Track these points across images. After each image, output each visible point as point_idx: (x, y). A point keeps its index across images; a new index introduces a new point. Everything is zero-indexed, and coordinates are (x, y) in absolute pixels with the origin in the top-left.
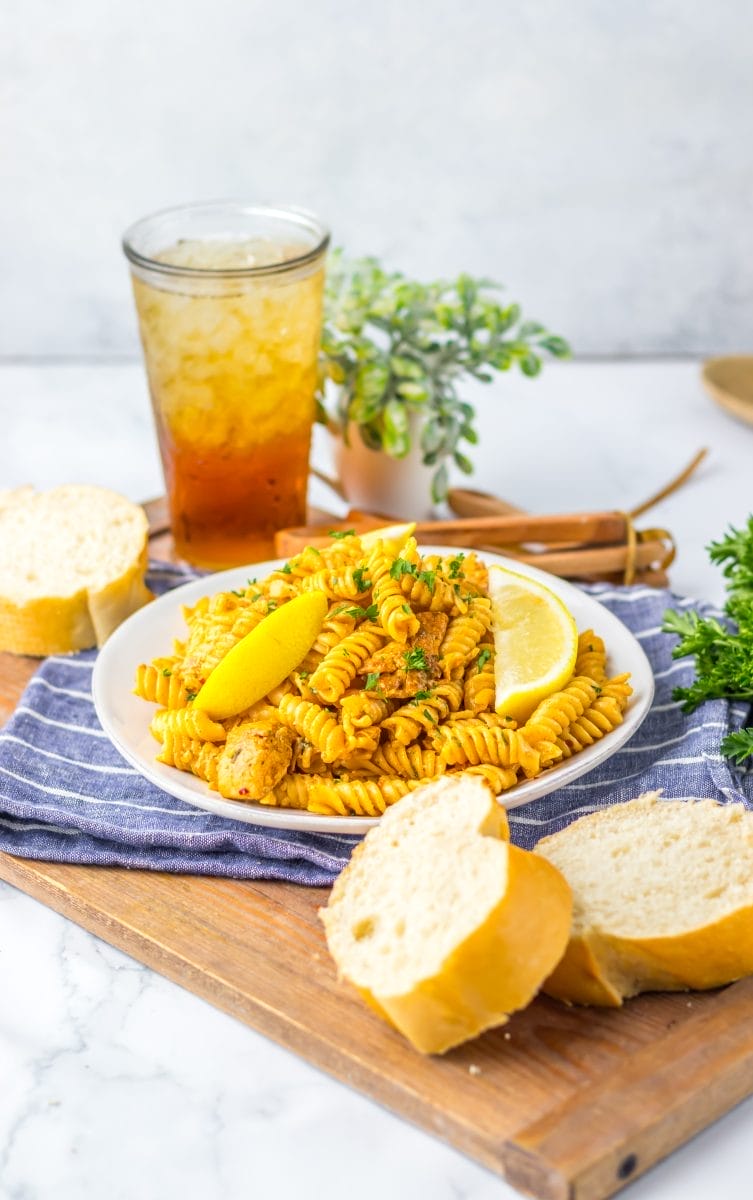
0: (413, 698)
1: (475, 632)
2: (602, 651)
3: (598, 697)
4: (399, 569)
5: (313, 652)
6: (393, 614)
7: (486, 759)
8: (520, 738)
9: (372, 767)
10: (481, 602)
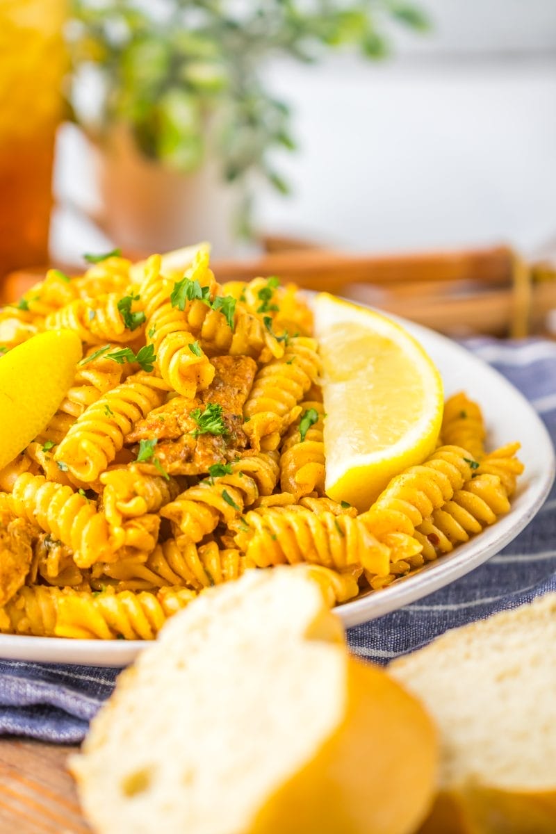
0: (207, 475)
1: (295, 385)
2: (479, 418)
3: (474, 476)
4: (184, 294)
5: (61, 414)
6: (176, 356)
7: (312, 557)
8: (361, 527)
9: (148, 574)
10: (303, 343)
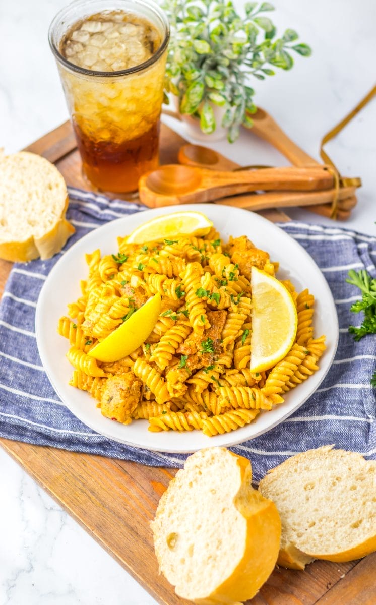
1: (241, 321)
3: (306, 356)
4: (200, 292)
5: (153, 334)
6: (196, 320)
7: (244, 408)
8: (261, 394)
10: (245, 301)
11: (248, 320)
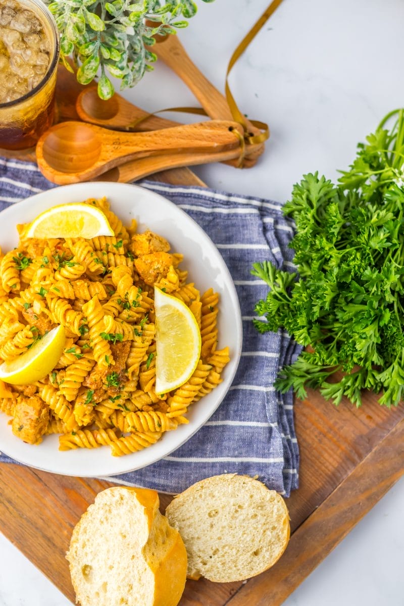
6: (101, 360)
10: (150, 329)
11: (153, 343)
